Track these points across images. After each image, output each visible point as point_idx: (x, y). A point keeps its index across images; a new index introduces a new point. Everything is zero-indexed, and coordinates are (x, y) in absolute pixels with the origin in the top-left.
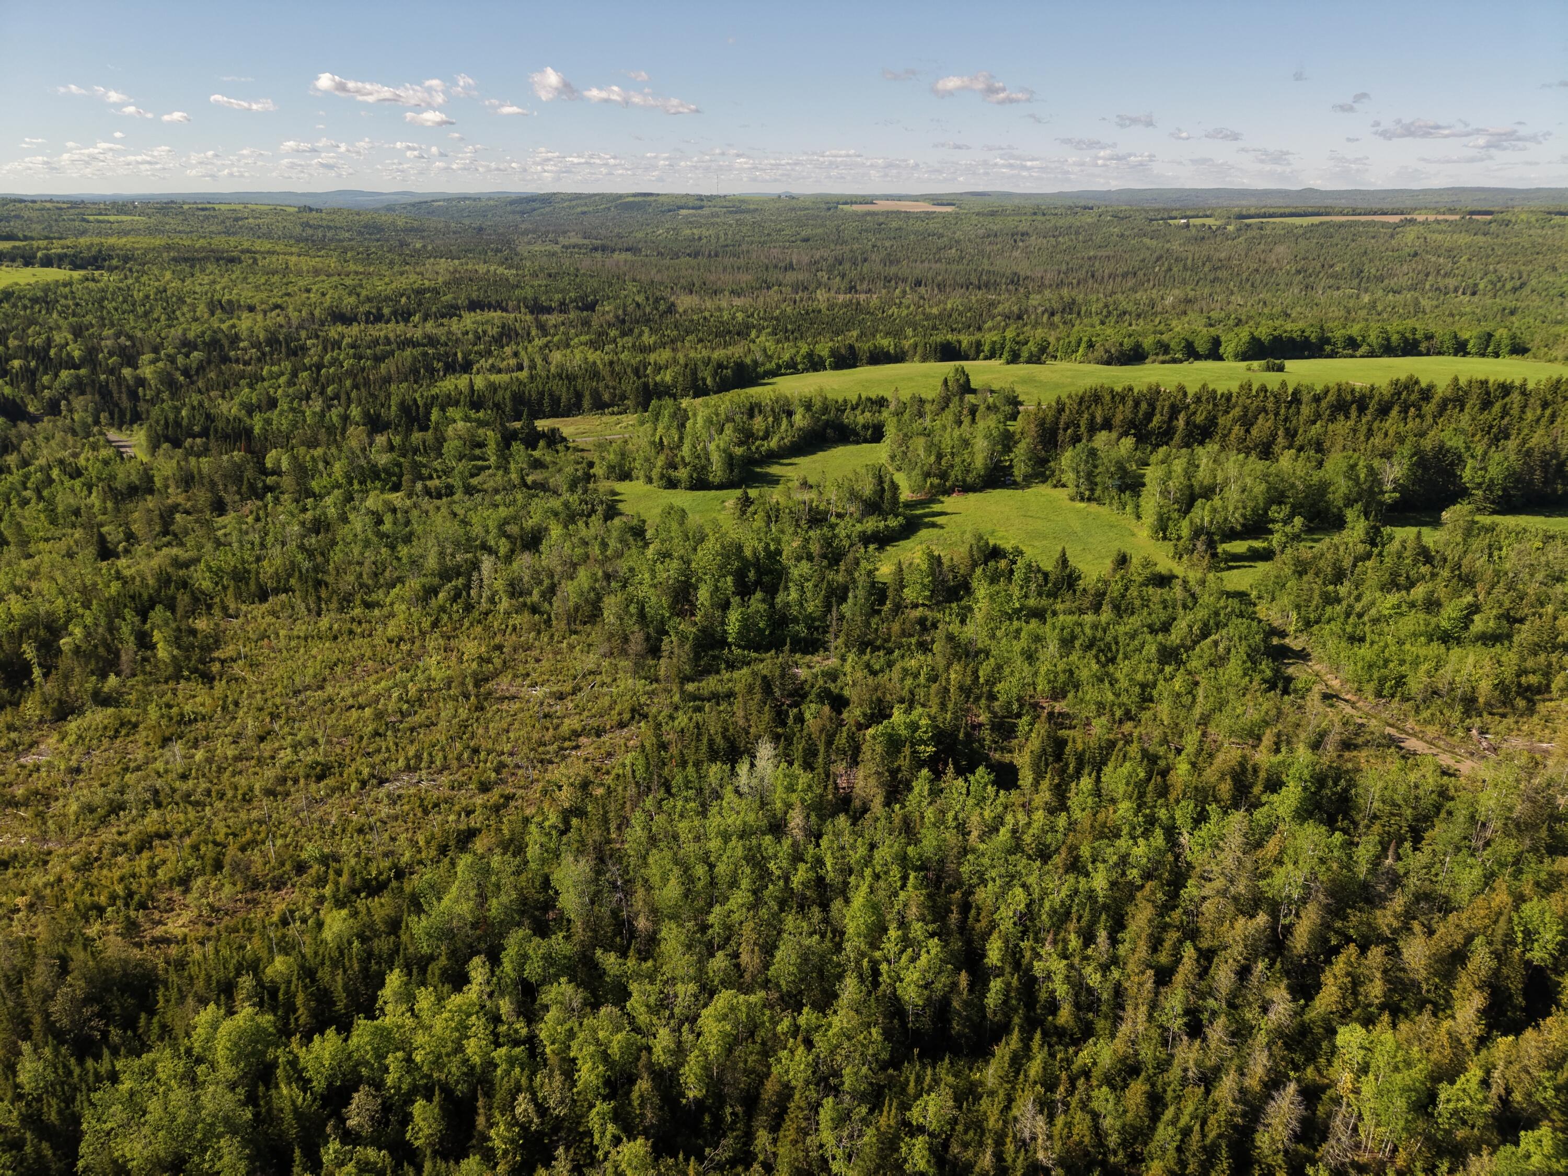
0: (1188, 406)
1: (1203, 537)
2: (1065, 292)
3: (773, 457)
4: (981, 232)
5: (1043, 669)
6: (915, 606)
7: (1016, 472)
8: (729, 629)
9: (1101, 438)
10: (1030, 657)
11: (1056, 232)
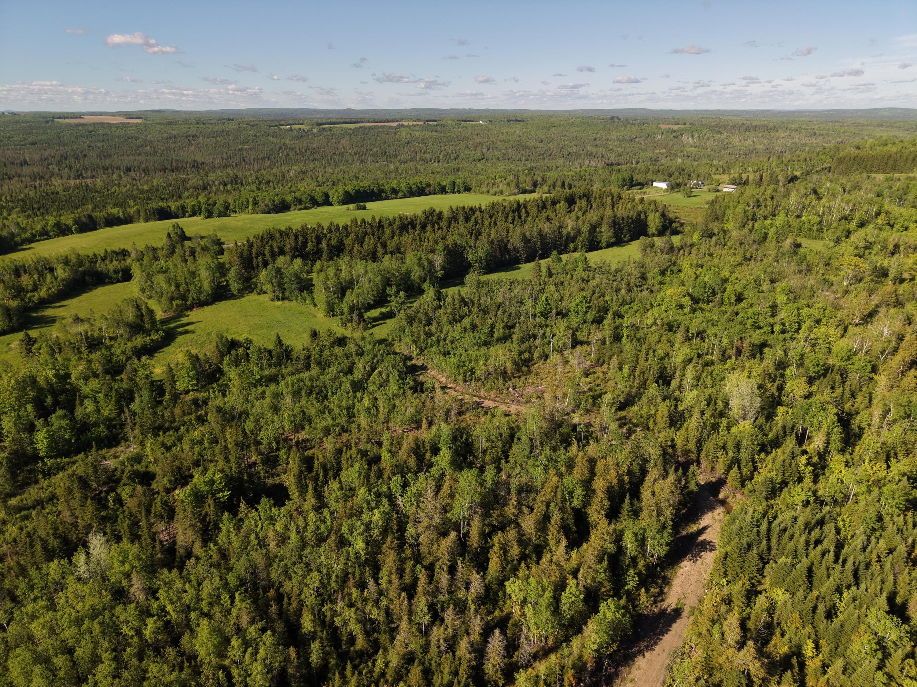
0: (326, 236)
1: (356, 312)
2: (230, 171)
3: (44, 303)
4: (165, 135)
5: (286, 415)
6: (187, 392)
7: (233, 289)
8: (39, 446)
9: (281, 261)
10: (276, 409)
11: (214, 135)
